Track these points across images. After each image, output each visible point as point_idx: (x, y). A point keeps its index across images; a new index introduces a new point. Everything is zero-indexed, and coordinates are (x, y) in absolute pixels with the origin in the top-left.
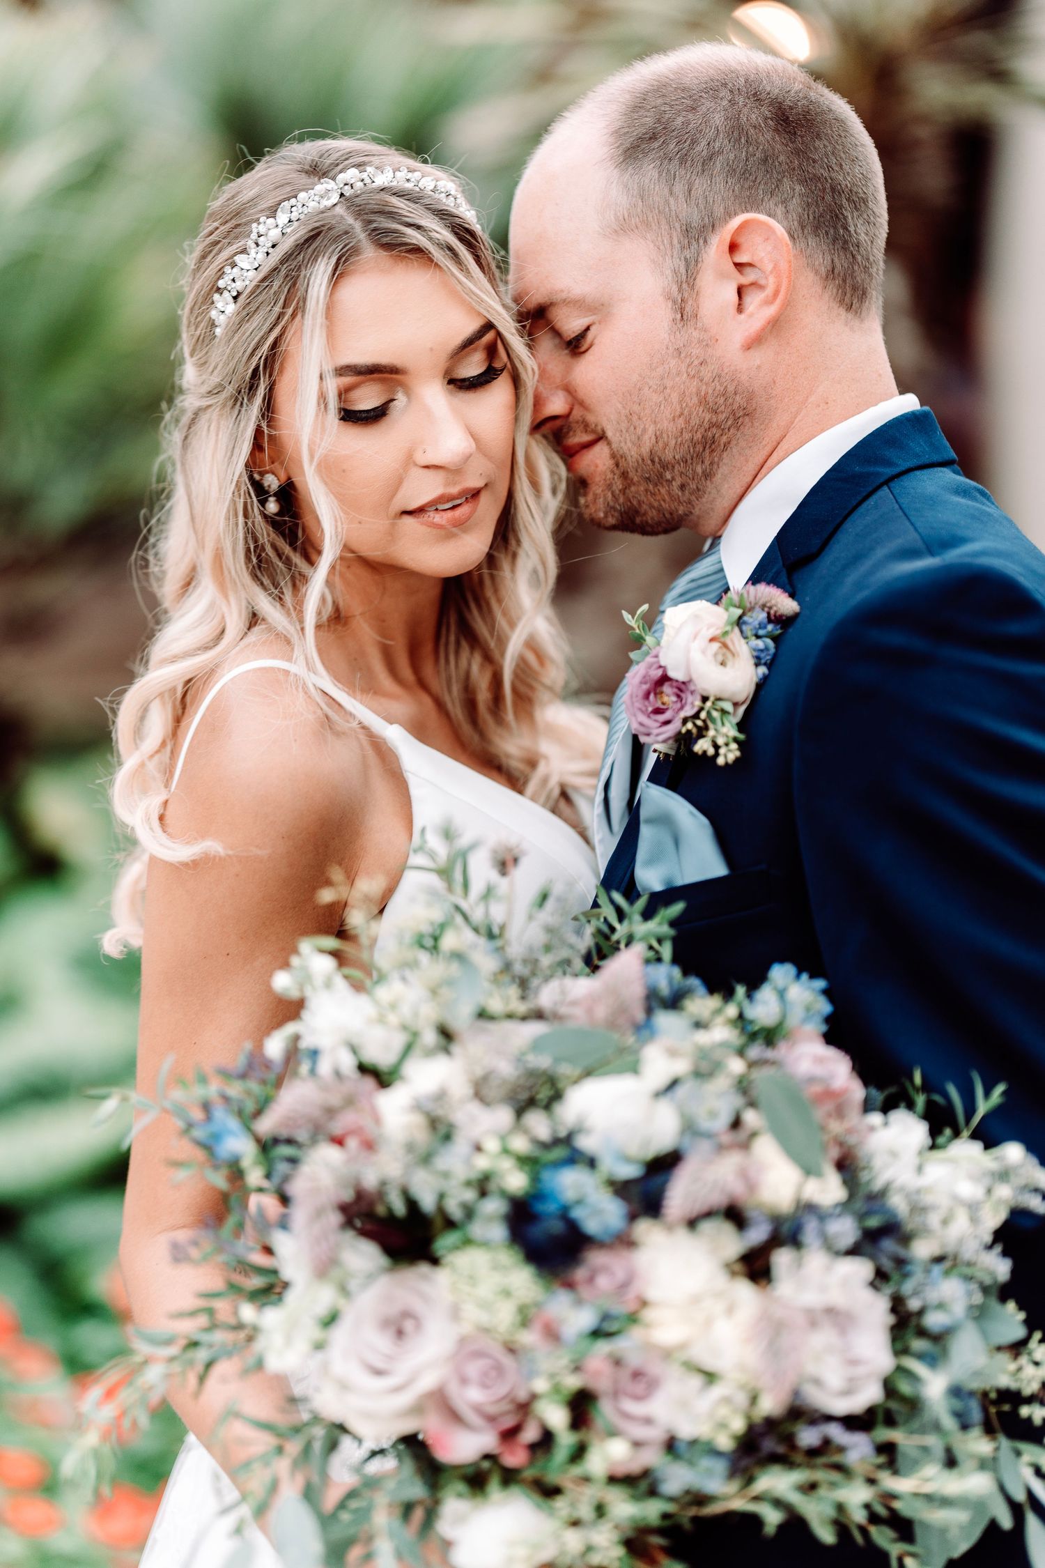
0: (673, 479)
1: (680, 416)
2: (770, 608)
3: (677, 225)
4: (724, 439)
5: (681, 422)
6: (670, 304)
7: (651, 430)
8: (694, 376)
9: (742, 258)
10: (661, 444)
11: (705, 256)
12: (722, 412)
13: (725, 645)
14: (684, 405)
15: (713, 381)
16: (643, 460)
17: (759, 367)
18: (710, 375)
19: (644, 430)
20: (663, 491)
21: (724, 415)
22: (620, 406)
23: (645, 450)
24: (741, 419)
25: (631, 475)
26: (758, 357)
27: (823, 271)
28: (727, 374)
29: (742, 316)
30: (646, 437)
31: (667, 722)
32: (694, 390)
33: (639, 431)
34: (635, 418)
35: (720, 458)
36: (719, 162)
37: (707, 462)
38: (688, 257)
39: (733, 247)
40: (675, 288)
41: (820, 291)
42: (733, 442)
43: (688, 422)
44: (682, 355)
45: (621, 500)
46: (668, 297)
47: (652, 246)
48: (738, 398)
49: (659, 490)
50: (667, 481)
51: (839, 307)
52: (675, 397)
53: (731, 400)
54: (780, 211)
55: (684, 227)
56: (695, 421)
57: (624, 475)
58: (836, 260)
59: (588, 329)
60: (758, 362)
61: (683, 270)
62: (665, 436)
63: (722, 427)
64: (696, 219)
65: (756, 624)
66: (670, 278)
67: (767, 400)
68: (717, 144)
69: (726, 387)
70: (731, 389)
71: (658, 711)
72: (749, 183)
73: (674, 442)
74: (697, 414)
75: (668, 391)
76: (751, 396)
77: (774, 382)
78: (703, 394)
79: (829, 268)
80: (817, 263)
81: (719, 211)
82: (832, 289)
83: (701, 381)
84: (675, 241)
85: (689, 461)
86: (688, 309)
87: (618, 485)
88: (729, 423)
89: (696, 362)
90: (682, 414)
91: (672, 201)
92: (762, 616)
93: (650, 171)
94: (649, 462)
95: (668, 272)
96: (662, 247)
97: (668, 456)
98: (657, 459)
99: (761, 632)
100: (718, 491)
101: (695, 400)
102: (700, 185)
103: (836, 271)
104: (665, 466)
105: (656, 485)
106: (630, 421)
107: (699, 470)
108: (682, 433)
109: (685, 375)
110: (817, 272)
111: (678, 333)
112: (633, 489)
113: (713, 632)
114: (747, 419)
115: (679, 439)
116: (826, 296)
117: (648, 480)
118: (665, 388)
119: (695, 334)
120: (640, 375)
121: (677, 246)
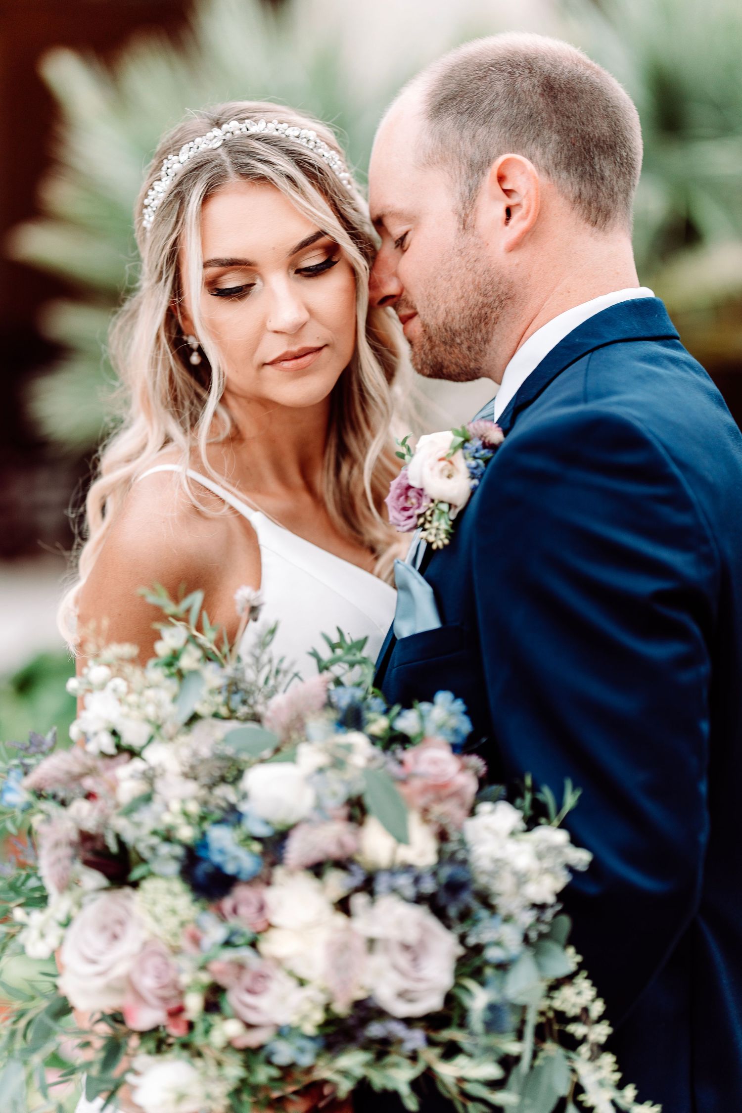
0: (462, 343)
1: (461, 298)
2: (485, 438)
3: (465, 161)
4: (494, 316)
5: (462, 303)
6: (456, 218)
7: (443, 307)
8: (470, 270)
9: (507, 186)
10: (450, 318)
11: (483, 184)
12: (491, 296)
13: (451, 463)
14: (464, 290)
15: (484, 274)
16: (439, 328)
17: (517, 265)
18: (481, 269)
19: (438, 307)
20: (456, 351)
21: (492, 299)
22: (422, 289)
23: (440, 322)
24: (504, 303)
25: (434, 338)
26: (517, 257)
27: (572, 196)
28: (494, 268)
29: (507, 228)
30: (440, 312)
31: (410, 517)
32: (470, 279)
33: (435, 308)
34: (432, 298)
35: (493, 328)
36: (496, 117)
37: (484, 331)
38: (471, 184)
39: (501, 179)
40: (460, 206)
41: (569, 211)
42: (501, 319)
43: (467, 302)
44: (463, 254)
45: (430, 357)
46: (457, 213)
47: (447, 175)
48: (502, 287)
49: (454, 351)
50: (458, 344)
51: (585, 223)
52: (458, 284)
53: (496, 288)
54: (538, 153)
55: (469, 163)
56: (472, 302)
57: (430, 339)
58: (583, 189)
59: (406, 234)
60: (517, 261)
61: (467, 193)
62: (452, 311)
63: (492, 307)
64: (477, 158)
65: (474, 449)
66: (458, 198)
67: (524, 288)
68: (496, 103)
69: (493, 278)
70: (497, 279)
71: (405, 509)
72: (517, 132)
73: (458, 316)
74: (473, 297)
75: (453, 280)
76: (511, 286)
77: (530, 276)
78: (476, 282)
79: (577, 194)
80: (566, 191)
81: (493, 151)
82: (579, 209)
83: (476, 273)
84: (463, 173)
85: (471, 331)
86: (469, 220)
87: (427, 347)
88: (496, 304)
89: (473, 260)
90: (463, 297)
91: (461, 143)
92: (478, 443)
93: (448, 122)
94: (444, 330)
95: (457, 195)
96: (454, 177)
97: (456, 326)
98: (448, 329)
99: (477, 455)
100: (496, 353)
101: (471, 287)
102: (482, 131)
103: (583, 197)
104: (455, 334)
105: (451, 347)
106: (429, 300)
107: (479, 337)
108: (463, 310)
109: (465, 269)
110: (566, 198)
111: (461, 238)
112: (437, 349)
113: (442, 454)
114: (509, 302)
115: (462, 315)
116: (574, 214)
117: (445, 343)
118: (451, 277)
119: (473, 239)
120: (435, 267)
121: (465, 176)
